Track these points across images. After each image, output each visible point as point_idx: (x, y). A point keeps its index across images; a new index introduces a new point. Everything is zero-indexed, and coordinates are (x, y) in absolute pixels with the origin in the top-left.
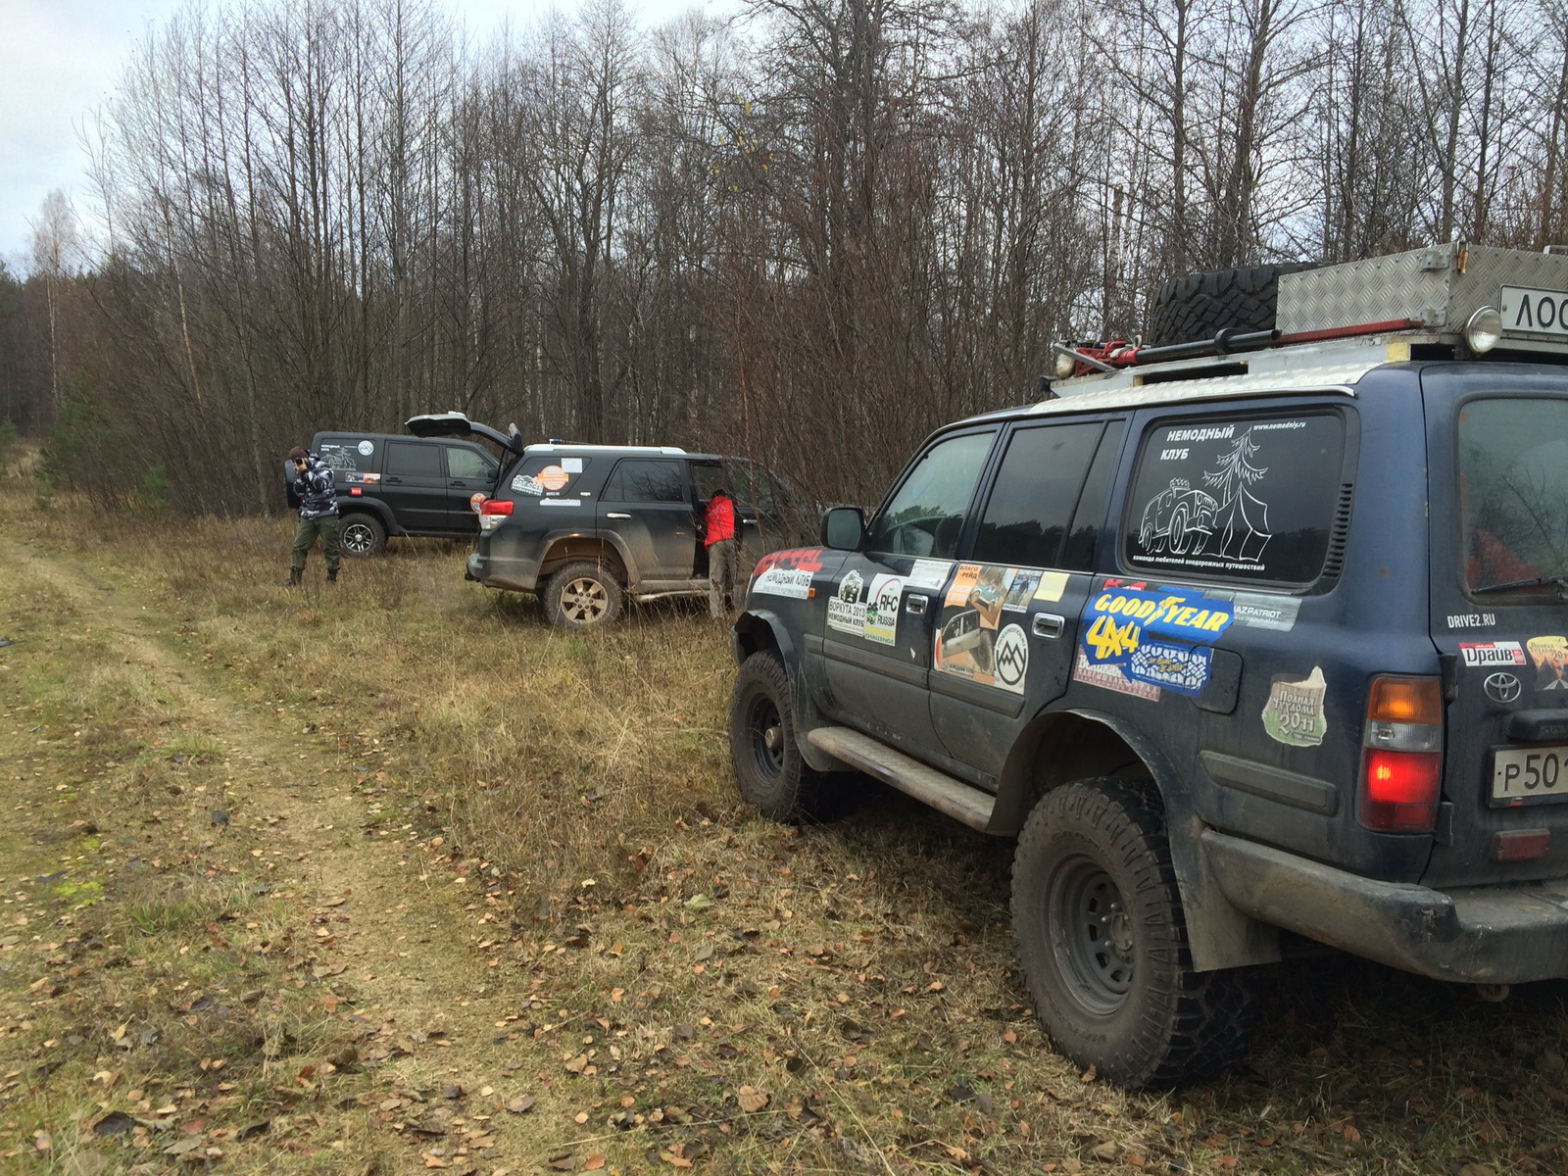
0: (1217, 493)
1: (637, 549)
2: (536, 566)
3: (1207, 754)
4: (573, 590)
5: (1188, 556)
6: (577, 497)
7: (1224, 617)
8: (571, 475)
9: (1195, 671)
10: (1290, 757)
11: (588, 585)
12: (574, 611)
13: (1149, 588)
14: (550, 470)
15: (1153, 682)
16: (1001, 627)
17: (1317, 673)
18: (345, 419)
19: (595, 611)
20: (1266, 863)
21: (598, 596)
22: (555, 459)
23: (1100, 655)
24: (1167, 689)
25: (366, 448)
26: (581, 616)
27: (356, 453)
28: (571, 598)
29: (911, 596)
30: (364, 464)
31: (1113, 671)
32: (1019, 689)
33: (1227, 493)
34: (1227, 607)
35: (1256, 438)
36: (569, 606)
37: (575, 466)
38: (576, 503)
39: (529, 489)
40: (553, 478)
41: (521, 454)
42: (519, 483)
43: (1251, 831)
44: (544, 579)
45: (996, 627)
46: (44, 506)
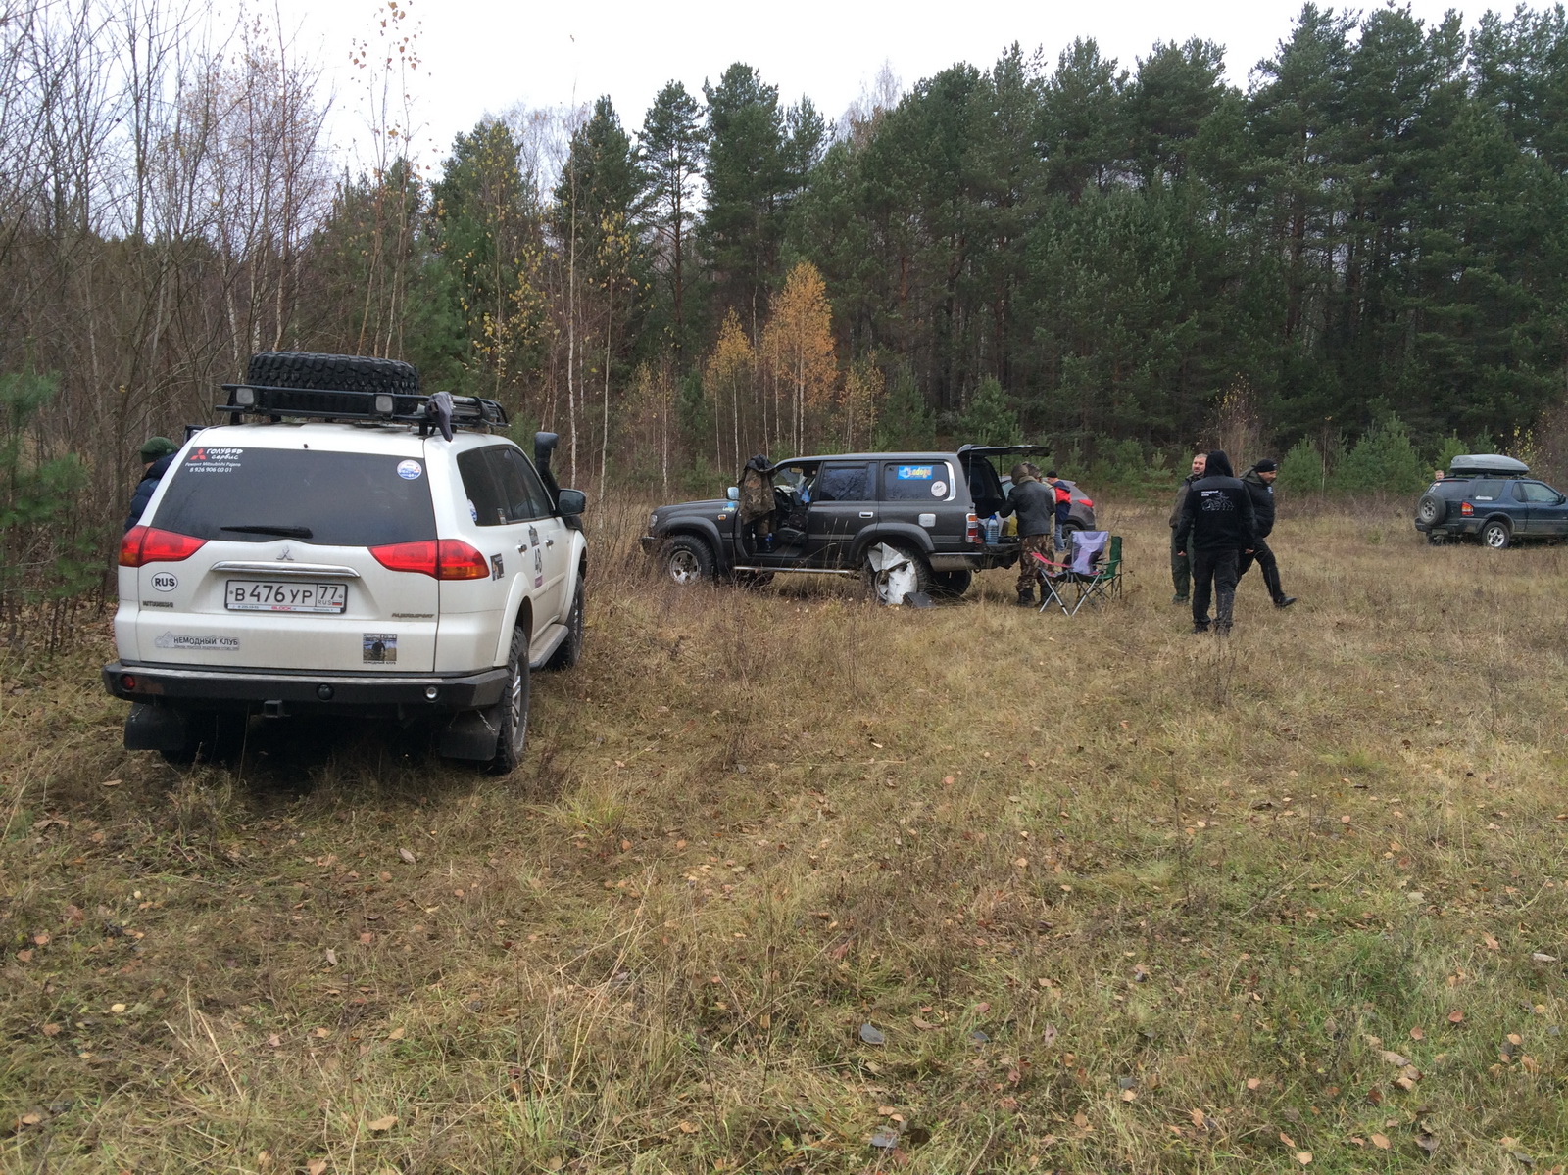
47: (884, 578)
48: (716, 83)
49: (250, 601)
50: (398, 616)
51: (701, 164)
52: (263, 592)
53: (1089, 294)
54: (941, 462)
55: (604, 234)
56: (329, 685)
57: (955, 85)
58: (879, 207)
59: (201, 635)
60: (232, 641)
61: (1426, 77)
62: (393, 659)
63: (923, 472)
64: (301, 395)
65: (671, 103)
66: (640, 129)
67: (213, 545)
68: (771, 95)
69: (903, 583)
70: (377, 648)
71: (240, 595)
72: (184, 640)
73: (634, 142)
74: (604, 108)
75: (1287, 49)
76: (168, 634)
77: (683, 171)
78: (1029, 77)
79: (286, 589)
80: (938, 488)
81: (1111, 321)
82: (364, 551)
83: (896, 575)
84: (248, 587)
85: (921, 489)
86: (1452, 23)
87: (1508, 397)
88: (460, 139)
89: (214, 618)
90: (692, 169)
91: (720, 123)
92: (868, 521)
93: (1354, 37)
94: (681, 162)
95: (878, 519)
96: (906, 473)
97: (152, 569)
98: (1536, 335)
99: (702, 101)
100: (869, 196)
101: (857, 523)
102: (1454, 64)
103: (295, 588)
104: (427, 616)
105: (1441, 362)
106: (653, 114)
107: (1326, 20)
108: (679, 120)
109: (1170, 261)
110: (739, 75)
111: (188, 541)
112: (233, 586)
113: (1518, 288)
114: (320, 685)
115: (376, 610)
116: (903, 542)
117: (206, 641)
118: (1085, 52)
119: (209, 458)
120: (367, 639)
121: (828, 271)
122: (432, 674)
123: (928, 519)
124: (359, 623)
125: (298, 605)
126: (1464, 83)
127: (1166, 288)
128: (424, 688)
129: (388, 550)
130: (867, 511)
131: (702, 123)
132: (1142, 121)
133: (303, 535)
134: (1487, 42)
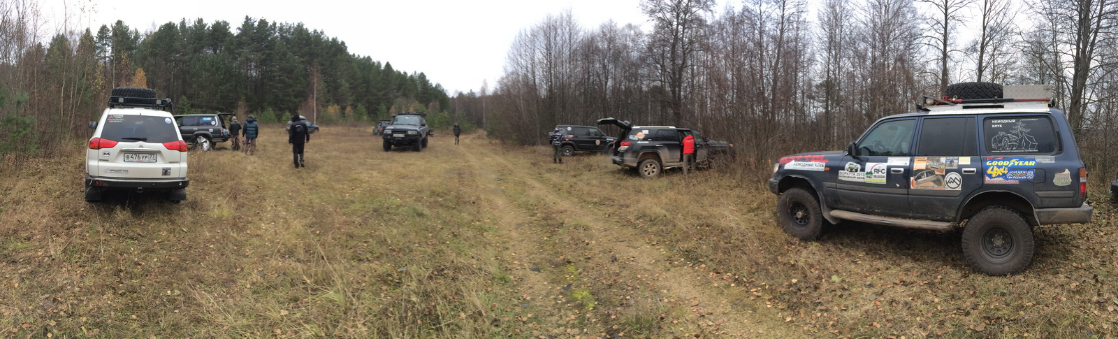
0: (1017, 135)
1: (665, 154)
2: (637, 160)
3: (1037, 192)
4: (647, 167)
5: (1012, 149)
6: (647, 140)
7: (1034, 162)
8: (646, 135)
9: (1031, 175)
10: (1063, 188)
11: (651, 165)
12: (647, 173)
13: (1004, 158)
14: (640, 133)
15: (1017, 179)
16: (946, 174)
17: (1067, 170)
18: (565, 122)
19: (653, 172)
20: (1057, 211)
21: (654, 168)
22: (640, 130)
23: (994, 176)
24: (1020, 180)
25: (569, 129)
26: (649, 174)
27: (567, 130)
28: (646, 169)
29: (892, 169)
30: (569, 133)
31: (1001, 179)
32: (959, 189)
33: (1020, 135)
34: (1034, 160)
35: (1023, 122)
36: (646, 171)
37: (646, 132)
38: (647, 142)
39: (634, 139)
40: (641, 135)
41: (631, 129)
42: (631, 137)
43: (1050, 206)
44: (639, 163)
45: (944, 174)
46: (491, 143)
47: (202, 144)
48: (114, 25)
49: (131, 159)
50: (171, 162)
51: (110, 44)
52: (134, 156)
53: (206, 77)
54: (214, 117)
55: (122, 59)
56: (155, 183)
57: (169, 27)
58: (154, 55)
59: (117, 169)
60: (126, 171)
61: (269, 35)
62: (170, 175)
63: (209, 119)
64: (133, 99)
65: (103, 29)
66: (96, 36)
67: (120, 143)
68: (127, 28)
69: (206, 146)
70: (166, 172)
71: (128, 157)
72: (112, 170)
73: (95, 39)
74: (88, 31)
75: (243, 25)
76: (108, 169)
77: (107, 46)
78: (187, 26)
79: (141, 156)
80: (213, 123)
81: (210, 83)
82: (161, 144)
83: (204, 144)
84: (130, 155)
85: (209, 123)
86: (275, 24)
87: (289, 103)
88: (53, 37)
89: (120, 164)
90: (109, 46)
91: (115, 34)
92: (195, 131)
93: (256, 24)
94: (106, 44)
95: (199, 130)
96: (205, 119)
97: (102, 150)
98: (293, 91)
99: (111, 29)
100: (152, 52)
101: (194, 131)
102: (275, 33)
103: (143, 155)
104: (177, 162)
105: (277, 96)
106: (99, 32)
107: (250, 19)
108: (105, 34)
109: (223, 71)
110: (119, 23)
111: (113, 142)
112: (126, 155)
113: (290, 81)
114: (153, 183)
115: (165, 161)
116: (206, 136)
117: (119, 171)
118: (200, 21)
119: (114, 118)
120: (163, 169)
121: (146, 71)
122: (178, 178)
123: (211, 130)
124: (160, 165)
125: (144, 160)
126: (277, 37)
127: (222, 77)
128: (179, 182)
129: (168, 144)
130: (195, 128)
131: (111, 34)
132: (213, 38)
133: (144, 140)
134: (281, 29)
